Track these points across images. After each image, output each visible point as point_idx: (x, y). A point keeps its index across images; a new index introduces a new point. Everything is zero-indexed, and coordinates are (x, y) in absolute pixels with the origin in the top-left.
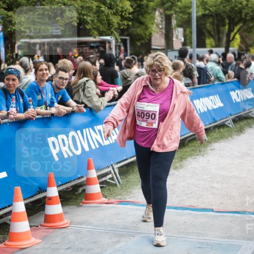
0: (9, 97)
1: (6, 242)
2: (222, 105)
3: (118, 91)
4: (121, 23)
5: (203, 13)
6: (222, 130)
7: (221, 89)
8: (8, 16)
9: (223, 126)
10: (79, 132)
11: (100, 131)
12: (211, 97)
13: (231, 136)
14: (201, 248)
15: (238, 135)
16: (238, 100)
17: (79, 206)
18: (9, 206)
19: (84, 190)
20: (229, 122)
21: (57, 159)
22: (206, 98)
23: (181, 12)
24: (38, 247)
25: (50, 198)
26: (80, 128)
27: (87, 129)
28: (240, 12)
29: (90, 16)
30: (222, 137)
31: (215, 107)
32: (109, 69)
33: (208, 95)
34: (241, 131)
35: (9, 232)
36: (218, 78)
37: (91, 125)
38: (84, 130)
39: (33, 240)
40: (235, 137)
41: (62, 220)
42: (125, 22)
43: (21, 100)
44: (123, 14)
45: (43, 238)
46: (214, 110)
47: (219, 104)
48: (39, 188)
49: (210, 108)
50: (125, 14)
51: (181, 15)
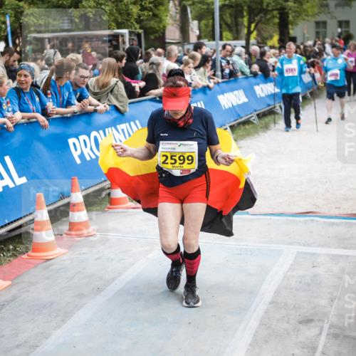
0: (22, 95)
1: (30, 253)
2: (246, 100)
3: (140, 87)
4: (140, 13)
5: (223, 3)
6: (247, 127)
7: (245, 83)
8: (19, 7)
9: (247, 122)
10: (101, 132)
11: (123, 130)
12: (236, 92)
13: (256, 132)
14: (241, 254)
15: (264, 132)
16: (263, 95)
17: (103, 211)
18: (31, 214)
19: (109, 194)
20: (254, 118)
21: (78, 161)
22: (230, 93)
23: (200, 3)
24: (64, 257)
25: (74, 205)
26: (103, 128)
27: (110, 129)
28: (261, 3)
29: (108, 5)
30: (248, 134)
31: (240, 103)
32: (131, 65)
33: (232, 90)
34: (266, 127)
35: (31, 241)
36: (243, 73)
37: (114, 124)
38: (107, 130)
39: (59, 250)
40: (261, 134)
41: (87, 227)
42: (146, 13)
43: (37, 99)
44: (143, 4)
45: (69, 247)
46: (239, 105)
47: (244, 99)
48: (61, 193)
49: (235, 104)
50: (145, 3)
51: (200, 5)
